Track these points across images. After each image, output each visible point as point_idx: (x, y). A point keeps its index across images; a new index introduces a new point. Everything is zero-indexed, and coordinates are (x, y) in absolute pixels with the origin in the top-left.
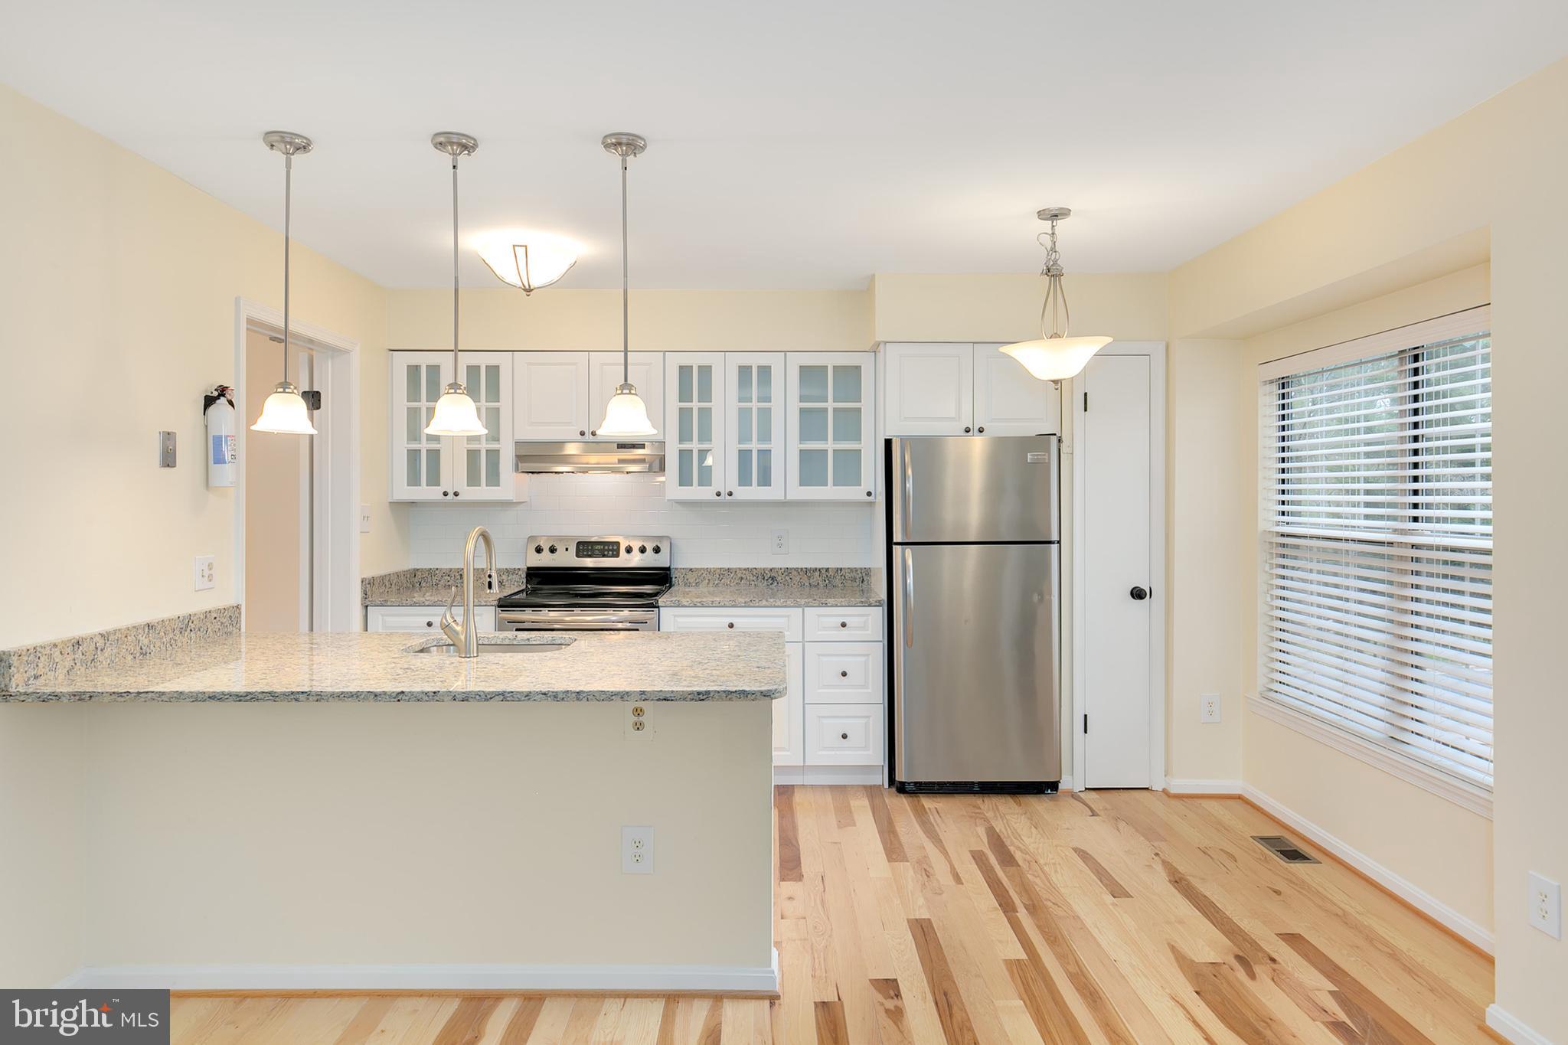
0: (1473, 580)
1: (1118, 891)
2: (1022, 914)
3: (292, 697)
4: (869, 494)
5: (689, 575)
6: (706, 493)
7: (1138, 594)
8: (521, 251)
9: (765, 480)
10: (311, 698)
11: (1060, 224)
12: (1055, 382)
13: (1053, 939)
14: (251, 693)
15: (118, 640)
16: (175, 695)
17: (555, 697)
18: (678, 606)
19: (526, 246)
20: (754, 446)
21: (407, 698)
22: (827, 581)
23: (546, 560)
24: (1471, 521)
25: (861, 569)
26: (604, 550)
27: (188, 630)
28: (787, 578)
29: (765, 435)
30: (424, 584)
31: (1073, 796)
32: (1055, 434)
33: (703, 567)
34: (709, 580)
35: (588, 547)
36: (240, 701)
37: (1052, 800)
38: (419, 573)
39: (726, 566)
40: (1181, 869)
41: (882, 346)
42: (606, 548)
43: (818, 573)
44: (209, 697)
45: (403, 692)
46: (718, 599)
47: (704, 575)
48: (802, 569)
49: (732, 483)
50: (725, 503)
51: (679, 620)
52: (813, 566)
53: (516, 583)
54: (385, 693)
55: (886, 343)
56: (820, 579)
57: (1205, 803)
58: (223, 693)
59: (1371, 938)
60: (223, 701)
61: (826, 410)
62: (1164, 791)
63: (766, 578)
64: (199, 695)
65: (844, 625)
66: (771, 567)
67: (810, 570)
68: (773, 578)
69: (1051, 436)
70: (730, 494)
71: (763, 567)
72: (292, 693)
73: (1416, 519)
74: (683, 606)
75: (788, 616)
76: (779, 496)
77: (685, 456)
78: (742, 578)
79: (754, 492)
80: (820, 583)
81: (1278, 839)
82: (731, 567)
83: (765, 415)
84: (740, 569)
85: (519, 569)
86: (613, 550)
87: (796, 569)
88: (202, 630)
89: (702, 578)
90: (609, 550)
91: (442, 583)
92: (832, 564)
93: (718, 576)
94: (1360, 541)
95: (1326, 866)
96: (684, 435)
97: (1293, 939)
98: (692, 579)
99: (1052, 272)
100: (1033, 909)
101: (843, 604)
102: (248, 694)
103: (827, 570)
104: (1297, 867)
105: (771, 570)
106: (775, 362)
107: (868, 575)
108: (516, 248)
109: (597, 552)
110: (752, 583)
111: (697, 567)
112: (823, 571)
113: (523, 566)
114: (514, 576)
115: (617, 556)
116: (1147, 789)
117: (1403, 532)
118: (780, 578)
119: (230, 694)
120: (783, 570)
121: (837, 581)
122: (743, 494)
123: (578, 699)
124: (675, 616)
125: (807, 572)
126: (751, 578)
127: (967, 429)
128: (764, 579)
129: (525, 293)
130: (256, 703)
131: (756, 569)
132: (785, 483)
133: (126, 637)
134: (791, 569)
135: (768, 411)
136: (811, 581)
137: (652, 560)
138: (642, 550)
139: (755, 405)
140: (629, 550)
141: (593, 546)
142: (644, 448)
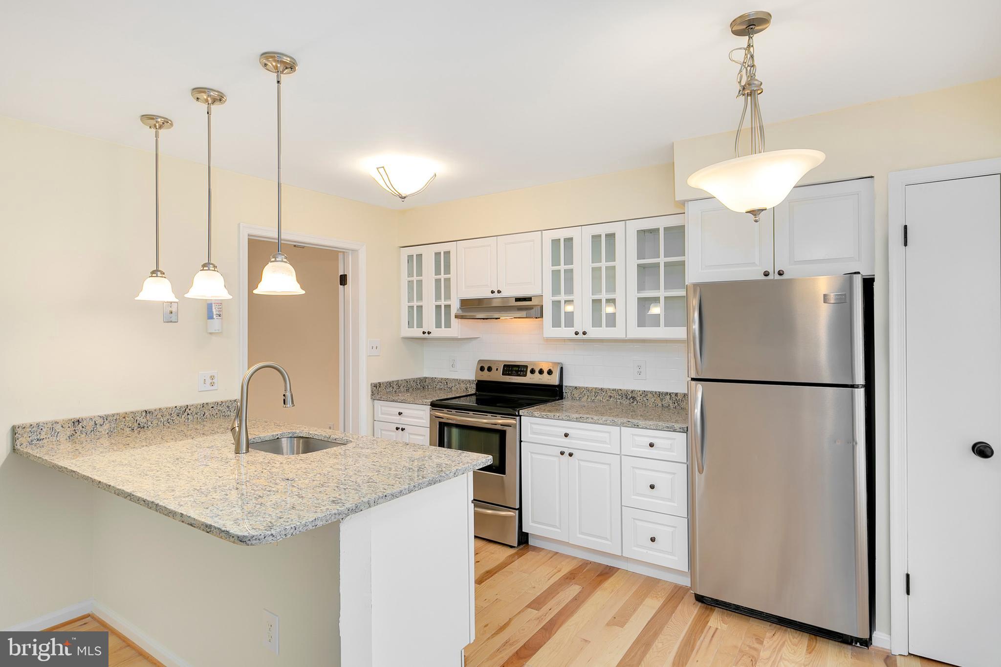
5: (575, 392)
6: (569, 333)
7: (981, 450)
9: (612, 323)
15: (116, 420)
18: (532, 417)
19: (383, 167)
22: (676, 404)
23: (486, 376)
26: (518, 371)
27: (186, 413)
28: (645, 399)
29: (611, 287)
30: (429, 387)
32: (858, 273)
34: (588, 396)
35: (509, 368)
38: (427, 380)
39: (600, 387)
41: (686, 202)
42: (520, 369)
46: (560, 414)
47: (585, 392)
48: (656, 392)
49: (587, 325)
51: (534, 426)
56: (671, 401)
61: (657, 265)
63: (628, 398)
65: (651, 445)
66: (632, 389)
67: (662, 394)
68: (634, 398)
69: (855, 275)
70: (585, 333)
71: (626, 389)
74: (535, 417)
75: (609, 433)
76: (622, 335)
77: (556, 305)
78: (611, 397)
79: (603, 332)
83: (611, 272)
84: (609, 389)
85: (471, 381)
86: (523, 371)
87: (651, 392)
88: (198, 414)
89: (583, 394)
90: (521, 371)
91: (438, 387)
93: (594, 394)
96: (556, 291)
98: (576, 394)
101: (652, 427)
103: (676, 394)
105: (632, 392)
106: (618, 229)
109: (514, 372)
110: (619, 400)
111: (580, 386)
112: (673, 396)
113: (473, 379)
115: (525, 375)
118: (639, 398)
120: (641, 393)
122: (595, 333)
124: (531, 423)
125: (661, 395)
126: (618, 397)
127: (767, 273)
128: (627, 398)
131: (621, 390)
132: (626, 324)
133: (124, 418)
134: (647, 392)
135: (613, 268)
136: (663, 403)
137: (545, 379)
138: (541, 372)
139: (604, 264)
140: (533, 371)
141: (512, 368)
142: (531, 300)
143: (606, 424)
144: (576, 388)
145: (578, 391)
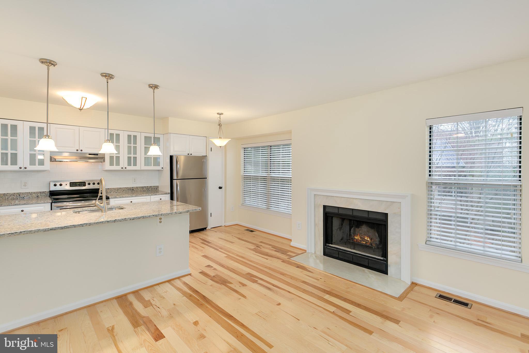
0: (281, 182)
1: (232, 243)
2: (220, 250)
3: (81, 225)
4: (162, 168)
6: (118, 168)
7: (220, 188)
8: (84, 99)
9: (135, 164)
10: (87, 225)
11: (221, 116)
12: (220, 147)
13: (229, 252)
14: (66, 226)
16: (37, 231)
17: (156, 216)
18: (116, 198)
20: (132, 156)
21: (117, 221)
22: (148, 190)
24: (280, 173)
25: (156, 186)
26: (80, 184)
28: (137, 189)
29: (135, 153)
31: (209, 230)
33: (112, 188)
34: (114, 191)
36: (62, 229)
37: (206, 231)
40: (238, 237)
42: (81, 184)
43: (145, 188)
44: (51, 230)
45: (116, 220)
46: (127, 195)
48: (141, 187)
49: (126, 165)
50: (123, 170)
51: (116, 202)
52: (144, 186)
53: (44, 196)
54: (111, 221)
55: (170, 133)
57: (232, 226)
58: (56, 228)
59: (271, 239)
60: (56, 230)
62: (224, 226)
63: (131, 190)
64: (46, 229)
65: (161, 199)
66: (132, 187)
67: (143, 187)
68: (133, 190)
69: (206, 156)
70: (126, 168)
71: (130, 187)
72: (81, 224)
73: (271, 172)
74: (117, 198)
75: (146, 198)
76: (139, 169)
77: (111, 158)
78: (124, 190)
79: (132, 168)
80: (146, 190)
81: (248, 229)
82: (120, 187)
83: (135, 148)
84: (123, 188)
85: (45, 192)
86: (83, 184)
87: (139, 187)
90: (82, 184)
92: (149, 185)
94: (261, 176)
95: (257, 232)
97: (261, 242)
99: (220, 125)
100: (221, 248)
101: (161, 194)
102: (65, 227)
103: (148, 187)
104: (253, 233)
105: (132, 188)
106: (138, 135)
107: (158, 187)
108: (83, 98)
109: (78, 185)
110: (127, 191)
112: (147, 187)
113: (47, 190)
114: (43, 194)
115: (85, 186)
116: (221, 226)
117: (269, 175)
118: (135, 189)
119: (59, 228)
120: (136, 187)
121: (150, 189)
122: (129, 168)
123: (161, 215)
124: (114, 201)
125: (143, 188)
127: (188, 154)
129: (79, 110)
130: (68, 229)
131: (128, 187)
132: (141, 165)
135: (136, 147)
136: (143, 190)
137: (91, 187)
138: (94, 184)
139: (132, 145)
140: (89, 184)
141: (75, 183)
142: (98, 155)
143: (146, 196)
144: (108, 189)
145: (109, 190)
